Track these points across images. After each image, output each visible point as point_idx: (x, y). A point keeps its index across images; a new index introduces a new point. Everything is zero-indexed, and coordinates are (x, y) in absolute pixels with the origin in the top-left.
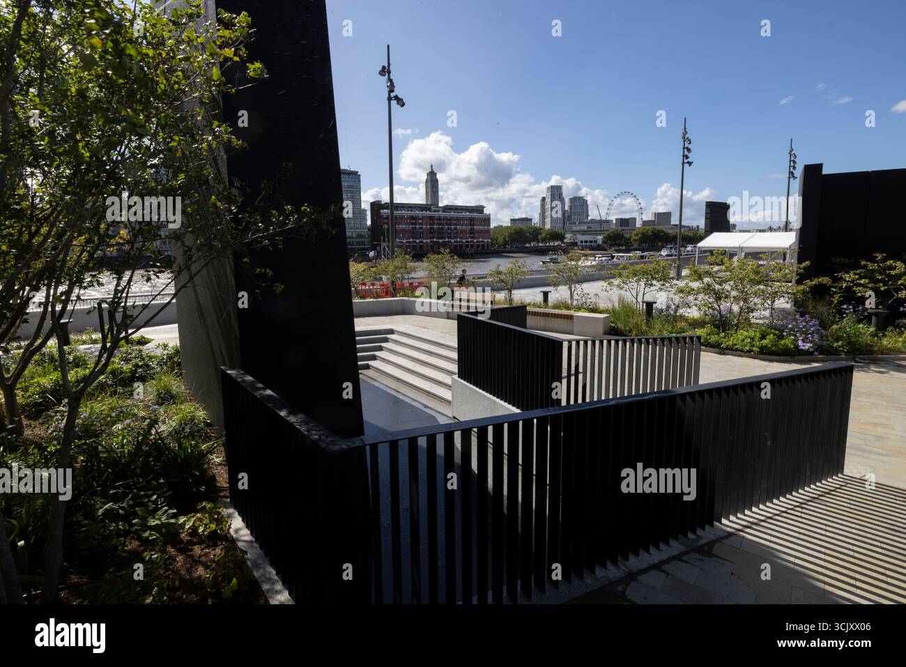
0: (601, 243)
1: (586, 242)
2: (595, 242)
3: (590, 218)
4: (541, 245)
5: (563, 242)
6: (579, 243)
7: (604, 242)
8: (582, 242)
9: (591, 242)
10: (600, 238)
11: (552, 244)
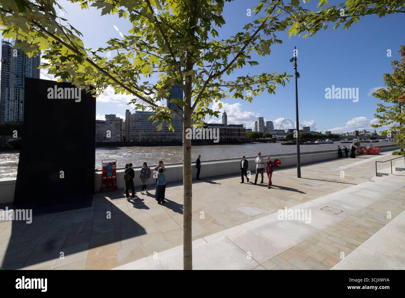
0: (285, 138)
1: (280, 138)
2: (283, 138)
3: (274, 129)
4: (263, 139)
5: (271, 138)
6: (277, 138)
7: (286, 138)
8: (278, 138)
9: (282, 138)
10: (285, 137)
11: (267, 139)
